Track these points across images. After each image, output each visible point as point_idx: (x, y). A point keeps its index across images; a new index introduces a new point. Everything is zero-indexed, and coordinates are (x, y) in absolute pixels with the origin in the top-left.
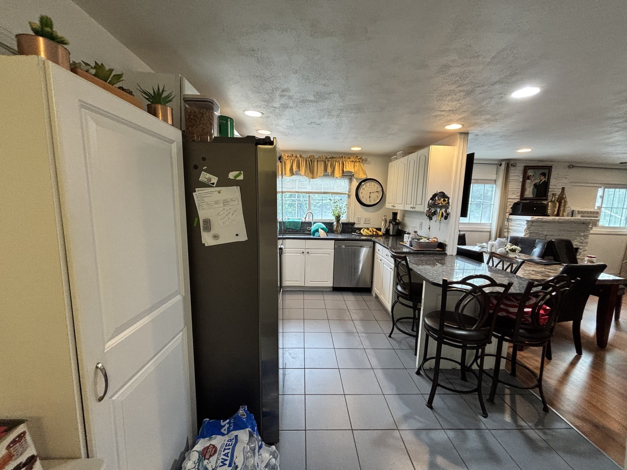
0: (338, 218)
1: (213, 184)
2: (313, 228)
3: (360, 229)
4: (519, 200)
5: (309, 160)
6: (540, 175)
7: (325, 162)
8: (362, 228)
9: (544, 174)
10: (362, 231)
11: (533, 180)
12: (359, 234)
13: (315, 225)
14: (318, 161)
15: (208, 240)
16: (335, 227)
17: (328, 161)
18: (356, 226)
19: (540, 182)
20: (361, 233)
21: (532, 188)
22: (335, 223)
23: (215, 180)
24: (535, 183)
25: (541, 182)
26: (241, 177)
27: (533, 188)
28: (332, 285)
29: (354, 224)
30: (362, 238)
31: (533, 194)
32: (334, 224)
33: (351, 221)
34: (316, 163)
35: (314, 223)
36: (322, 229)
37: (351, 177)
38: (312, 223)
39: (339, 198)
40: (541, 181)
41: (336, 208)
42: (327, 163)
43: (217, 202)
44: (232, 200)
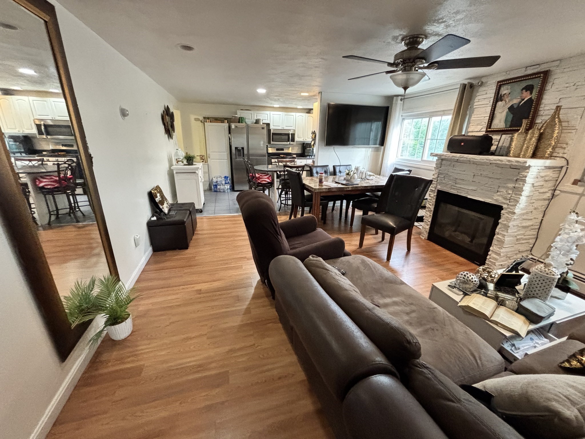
4: (484, 133)
6: (522, 90)
9: (529, 88)
11: (507, 101)
19: (521, 102)
21: (504, 113)
24: (512, 105)
25: (523, 102)
27: (507, 113)
31: (506, 121)
40: (523, 100)
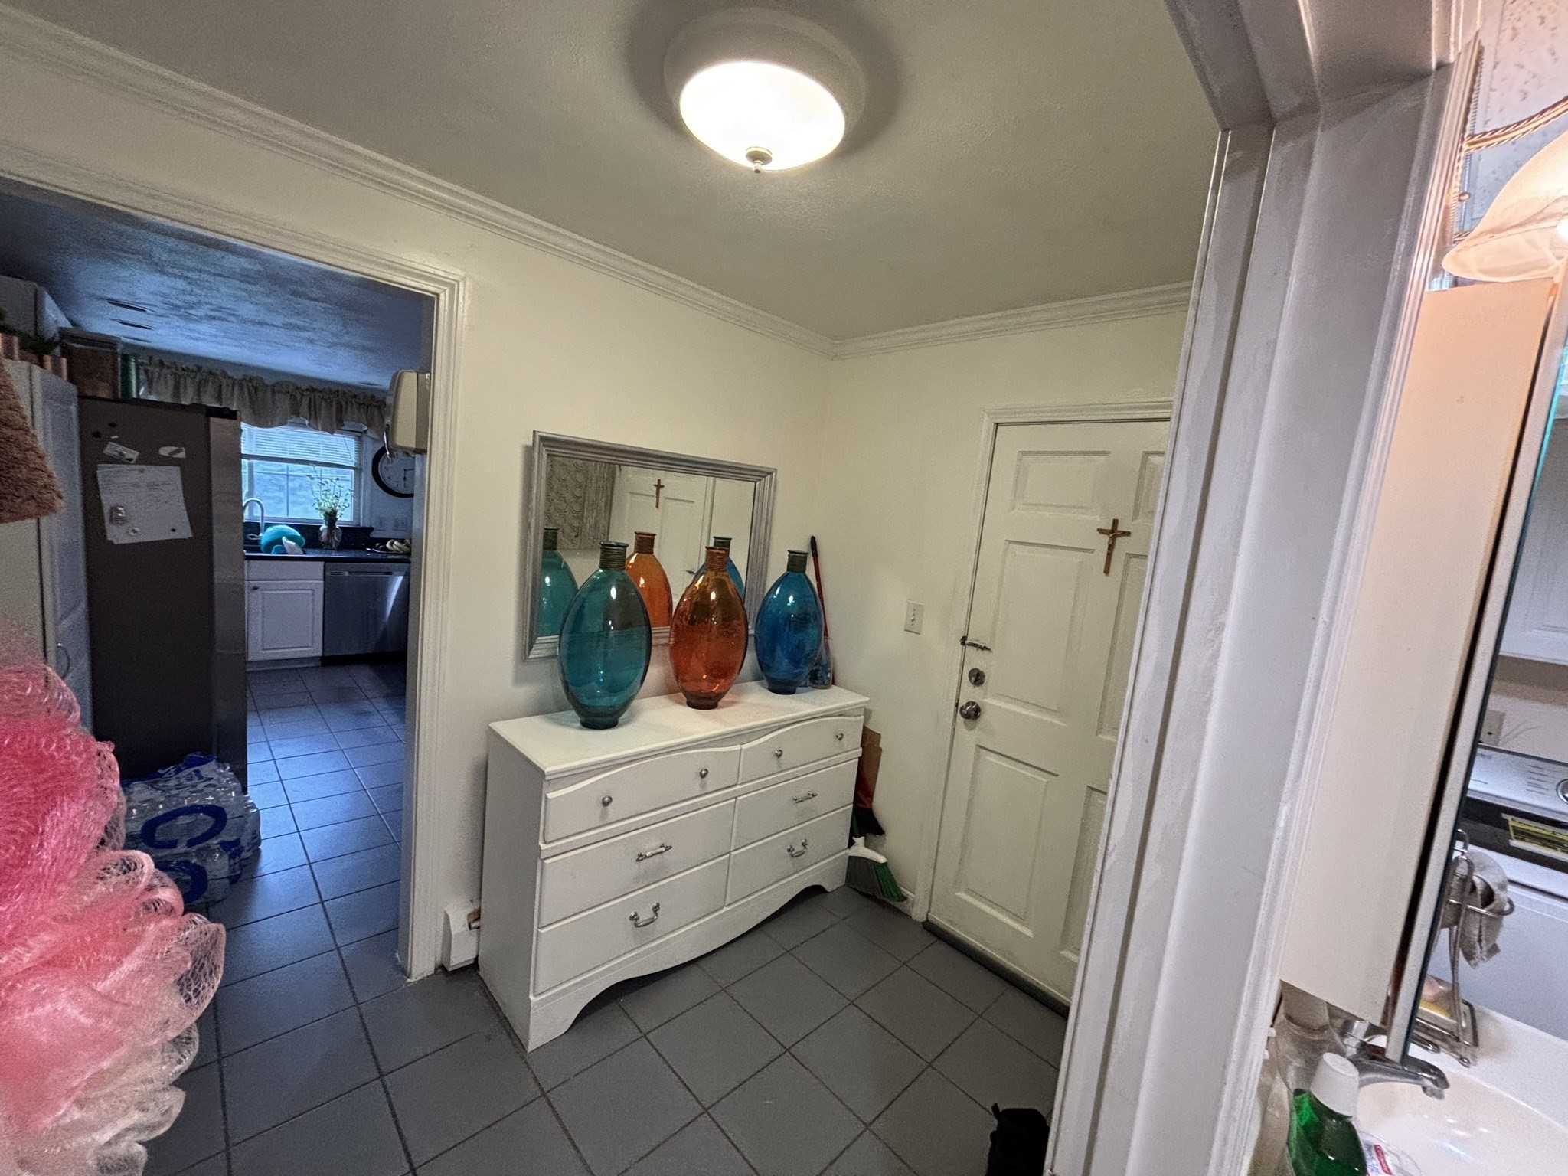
0: (331, 517)
1: (130, 460)
2: (265, 537)
3: (384, 541)
5: (250, 384)
7: (293, 397)
8: (388, 540)
10: (388, 545)
12: (381, 550)
13: (269, 529)
14: (273, 392)
15: (118, 535)
16: (324, 535)
17: (302, 395)
18: (374, 535)
20: (386, 549)
22: (323, 527)
23: (133, 454)
26: (182, 455)
28: (319, 653)
29: (371, 529)
30: (390, 557)
32: (321, 528)
33: (363, 523)
34: (269, 394)
35: (267, 525)
36: (291, 538)
37: (359, 434)
38: (262, 527)
39: (335, 476)
41: (326, 495)
42: (299, 398)
43: (136, 485)
44: (164, 484)
